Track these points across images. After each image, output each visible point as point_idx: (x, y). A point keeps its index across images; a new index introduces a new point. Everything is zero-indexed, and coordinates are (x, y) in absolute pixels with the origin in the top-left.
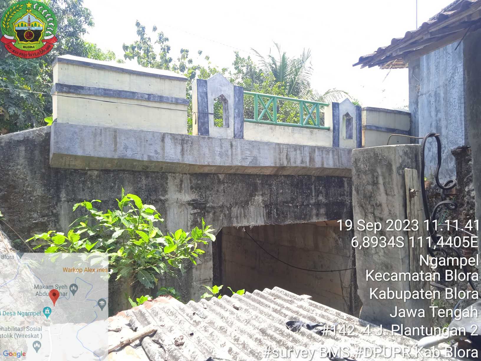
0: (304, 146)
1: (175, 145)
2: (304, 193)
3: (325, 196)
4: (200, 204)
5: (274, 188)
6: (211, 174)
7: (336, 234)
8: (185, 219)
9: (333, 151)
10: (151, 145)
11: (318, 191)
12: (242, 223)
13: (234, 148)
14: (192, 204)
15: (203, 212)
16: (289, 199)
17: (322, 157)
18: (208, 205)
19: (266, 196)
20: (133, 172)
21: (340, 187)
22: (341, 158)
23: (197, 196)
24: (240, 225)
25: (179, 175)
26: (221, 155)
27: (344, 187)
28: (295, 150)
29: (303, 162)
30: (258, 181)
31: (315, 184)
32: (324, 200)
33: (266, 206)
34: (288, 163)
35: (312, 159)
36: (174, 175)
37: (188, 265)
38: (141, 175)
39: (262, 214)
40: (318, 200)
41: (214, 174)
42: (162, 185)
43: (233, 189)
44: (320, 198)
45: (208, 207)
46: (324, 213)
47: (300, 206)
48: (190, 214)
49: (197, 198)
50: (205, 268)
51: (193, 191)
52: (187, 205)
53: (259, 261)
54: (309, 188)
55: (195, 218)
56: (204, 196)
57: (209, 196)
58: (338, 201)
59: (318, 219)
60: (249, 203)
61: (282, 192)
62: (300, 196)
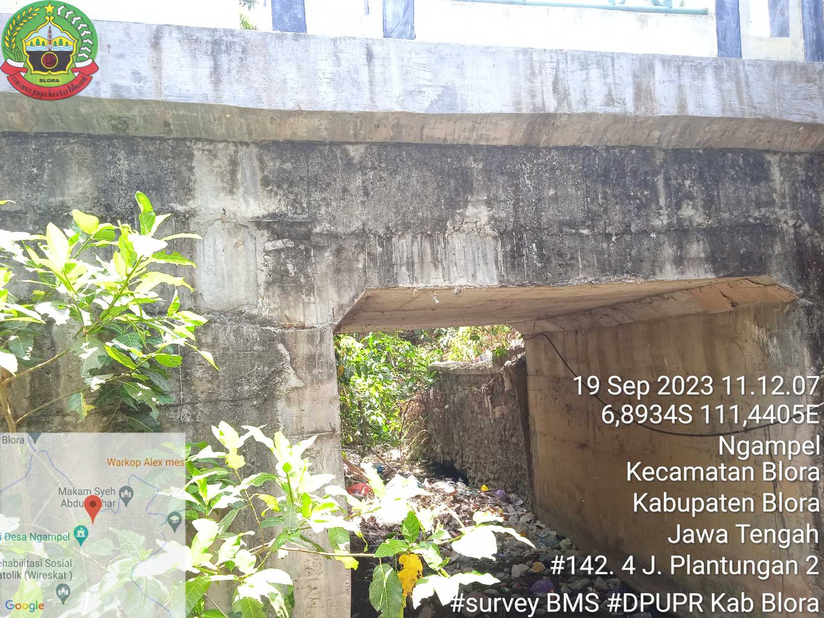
0: (613, 57)
1: (194, 57)
2: (629, 197)
3: (704, 207)
4: (292, 224)
6: (323, 144)
7: (760, 327)
8: (248, 265)
9: (718, 69)
10: (122, 56)
11: (678, 191)
12: (428, 282)
13: (377, 62)
14: (268, 226)
15: (302, 247)
16: (580, 216)
17: (680, 87)
18: (318, 229)
19: (503, 205)
20: (92, 140)
21: (756, 180)
22: (748, 86)
23: (283, 203)
24: (421, 285)
25: (226, 147)
26: (336, 82)
27: (767, 178)
28: (585, 66)
29: (613, 100)
30: (474, 165)
31: (666, 172)
32: (699, 219)
33: (503, 235)
34: (560, 102)
35: (642, 93)
36: (211, 147)
37: (262, 390)
38: (114, 146)
39: (490, 257)
40: (679, 220)
41: (332, 144)
42: (176, 174)
43: (394, 185)
44: (687, 211)
45: (317, 234)
46: (703, 255)
47: (616, 235)
48: (264, 250)
49: (284, 209)
50: (313, 400)
51: (271, 190)
52: (252, 228)
53: (594, 428)
54: (645, 185)
55: (278, 263)
56: (305, 205)
57: (320, 206)
58: (751, 220)
59: (683, 273)
60: (448, 224)
61: (556, 193)
62: (615, 207)
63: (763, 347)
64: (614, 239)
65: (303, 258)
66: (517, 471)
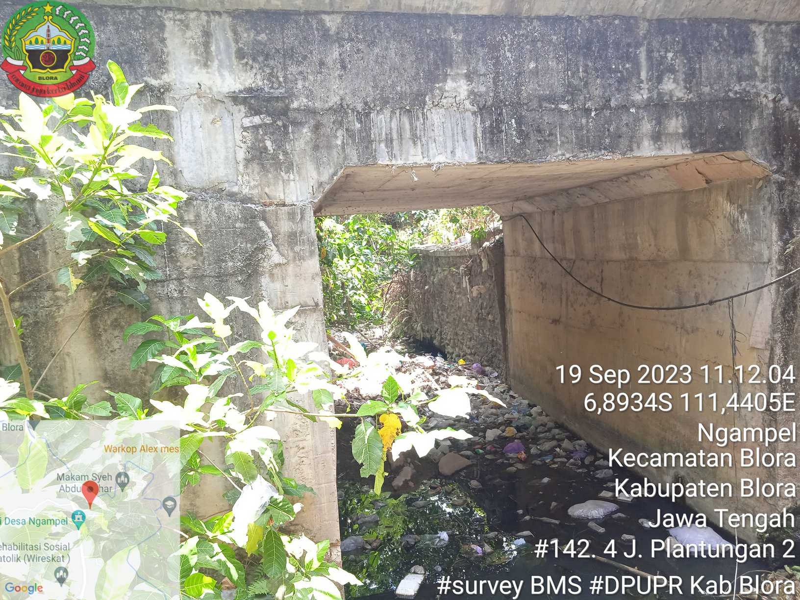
3: (685, 81)
4: (270, 99)
5: (508, 54)
7: (732, 203)
8: (226, 142)
11: (661, 63)
12: (407, 159)
14: (244, 101)
15: (280, 123)
16: (560, 90)
18: (295, 105)
19: (482, 79)
21: (739, 52)
23: (259, 77)
24: (400, 162)
25: (198, 17)
27: (751, 51)
30: (453, 36)
31: (649, 44)
32: (680, 93)
33: (482, 110)
36: (182, 17)
37: (246, 266)
39: (470, 133)
40: (659, 94)
41: (307, 13)
42: (148, 46)
43: (372, 58)
44: (668, 85)
45: (294, 109)
46: (681, 131)
47: (596, 110)
48: (242, 127)
49: (260, 83)
50: (296, 276)
51: (247, 63)
52: (229, 103)
53: (567, 305)
54: (627, 57)
55: (256, 140)
56: (281, 79)
57: (296, 80)
58: (731, 95)
59: (660, 149)
60: (427, 99)
61: (537, 67)
62: (595, 80)
63: (734, 223)
64: (593, 114)
65: (282, 135)
66: (493, 346)
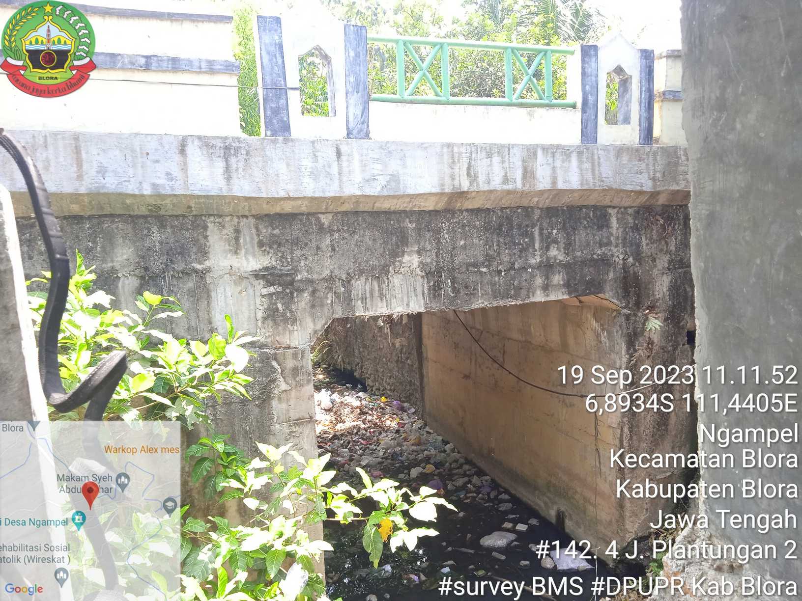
0: (509, 147)
1: (211, 159)
2: (515, 244)
3: (564, 248)
4: (281, 276)
5: (446, 236)
6: (302, 214)
7: (597, 321)
8: (249, 306)
9: (580, 153)
10: (157, 161)
11: (548, 237)
12: (376, 311)
13: (344, 158)
14: (263, 277)
15: (288, 291)
16: (481, 259)
17: (554, 168)
18: (299, 277)
19: (428, 253)
20: (132, 219)
21: (600, 228)
22: (599, 165)
23: (273, 259)
24: (371, 313)
25: (231, 220)
26: (314, 175)
27: (608, 226)
28: (489, 155)
29: (507, 180)
30: (409, 225)
31: (541, 224)
32: (561, 257)
33: (428, 274)
34: (471, 183)
35: (528, 174)
36: (220, 220)
37: (261, 394)
38: (149, 223)
39: (419, 290)
40: (547, 258)
41: (309, 214)
42: (196, 241)
43: (353, 242)
44: (554, 252)
45: (298, 281)
46: (562, 283)
47: (505, 271)
48: (261, 295)
49: (274, 263)
50: (297, 398)
51: (265, 250)
52: (252, 279)
53: (476, 364)
54: (526, 234)
55: (271, 303)
56: (289, 260)
57: (300, 260)
58: (595, 256)
59: (548, 296)
60: (391, 269)
61: (465, 243)
62: (505, 251)
63: (598, 336)
64: (503, 274)
65: (288, 299)
66: (410, 386)
